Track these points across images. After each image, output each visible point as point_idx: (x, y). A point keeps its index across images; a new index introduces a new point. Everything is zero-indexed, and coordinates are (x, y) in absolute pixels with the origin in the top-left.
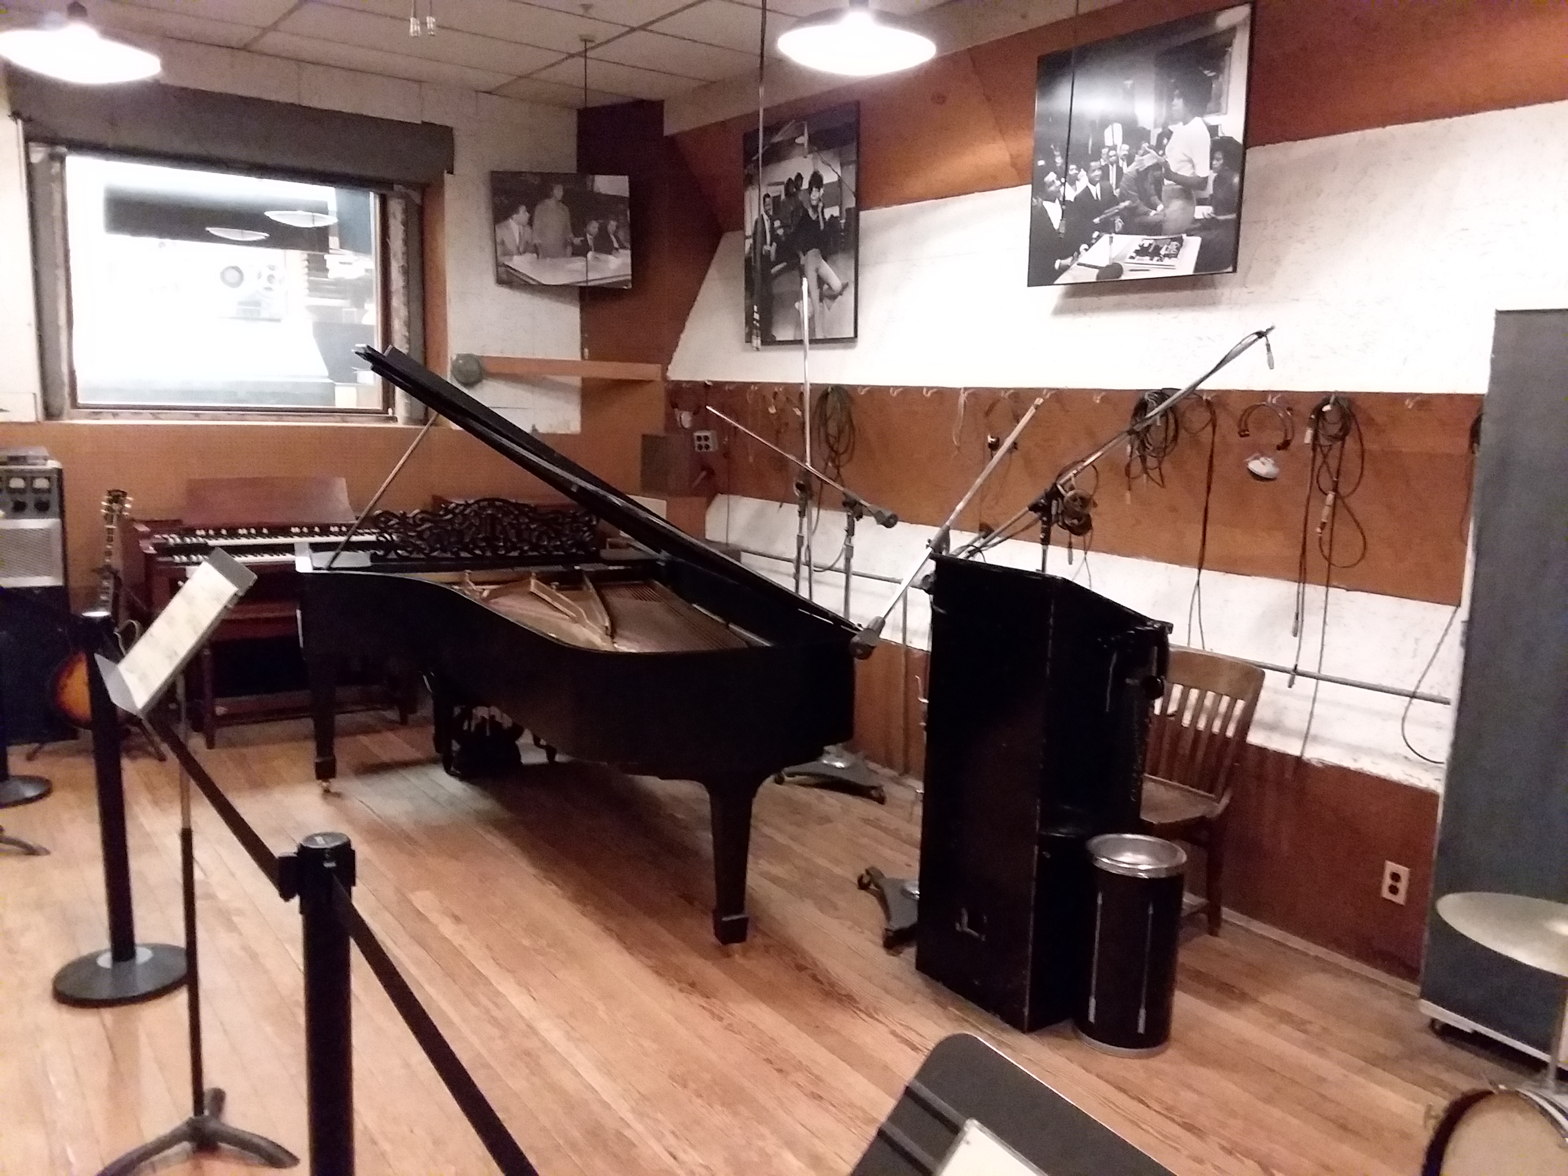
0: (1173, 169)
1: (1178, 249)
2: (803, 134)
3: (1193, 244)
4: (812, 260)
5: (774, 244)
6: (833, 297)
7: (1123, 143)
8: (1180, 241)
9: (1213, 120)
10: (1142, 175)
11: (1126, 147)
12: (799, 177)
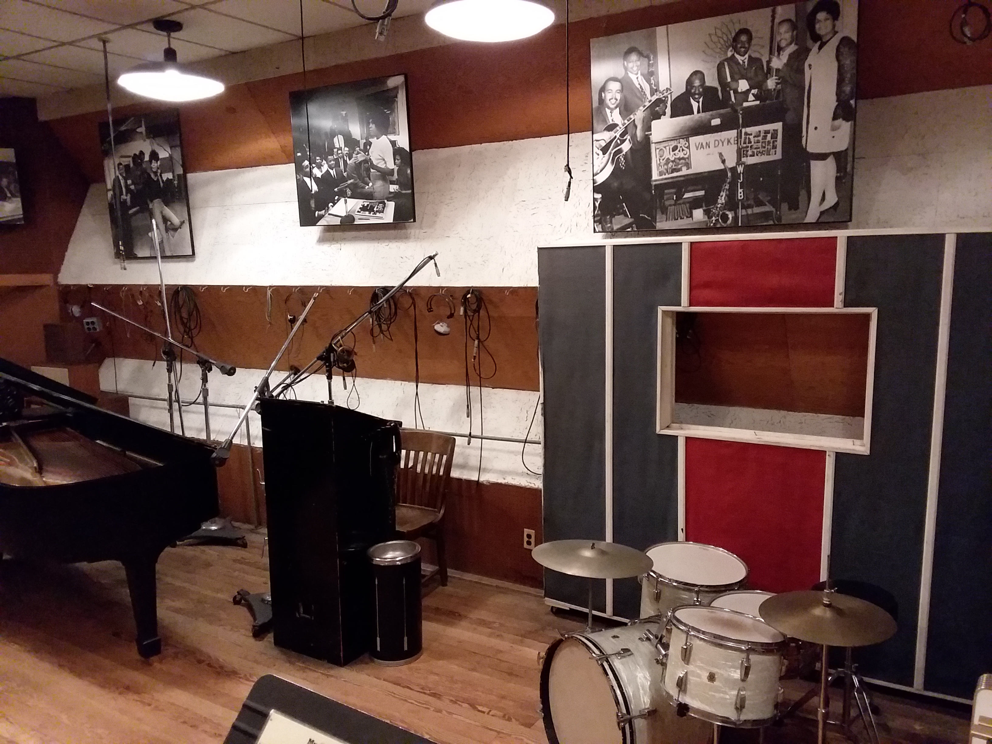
0: (375, 163)
1: (384, 208)
2: (141, 126)
3: (391, 206)
4: (157, 206)
5: (129, 195)
6: (175, 229)
7: (345, 146)
8: (385, 204)
9: (392, 137)
10: (358, 165)
11: (347, 149)
12: (142, 153)
